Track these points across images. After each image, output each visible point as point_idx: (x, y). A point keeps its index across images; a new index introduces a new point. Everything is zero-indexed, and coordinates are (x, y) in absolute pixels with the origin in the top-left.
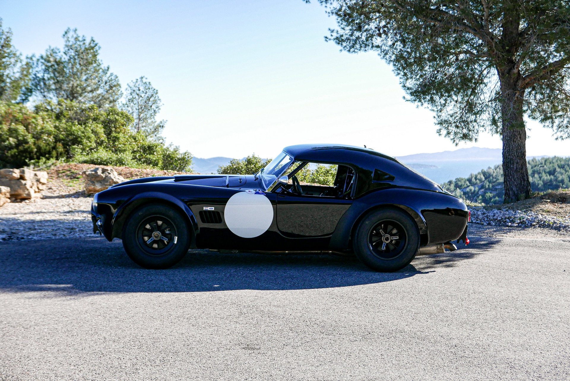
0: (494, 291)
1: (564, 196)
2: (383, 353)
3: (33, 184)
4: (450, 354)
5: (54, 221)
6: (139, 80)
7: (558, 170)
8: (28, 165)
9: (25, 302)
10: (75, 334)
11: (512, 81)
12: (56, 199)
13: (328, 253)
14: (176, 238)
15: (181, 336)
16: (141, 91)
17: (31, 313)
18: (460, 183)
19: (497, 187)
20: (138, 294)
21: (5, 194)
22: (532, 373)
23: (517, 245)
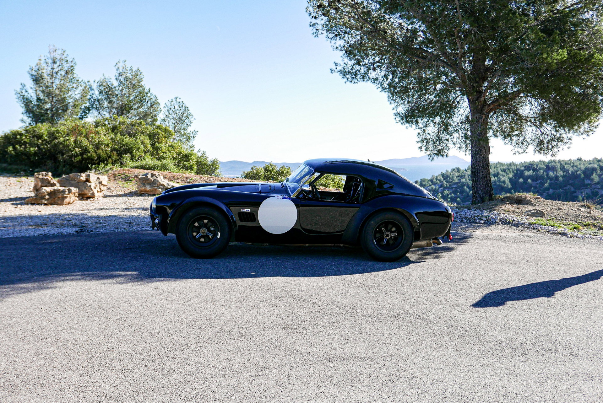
0: (474, 279)
1: (520, 198)
2: (395, 332)
3: (96, 185)
4: (449, 333)
5: (115, 216)
6: (174, 100)
7: (501, 173)
8: (91, 170)
9: (101, 287)
10: (146, 315)
11: (479, 107)
12: (115, 198)
13: (340, 247)
14: (219, 234)
15: (231, 317)
16: (176, 109)
17: (108, 297)
18: (424, 183)
19: (453, 186)
20: (192, 280)
21: (75, 194)
22: (517, 350)
23: (487, 239)
